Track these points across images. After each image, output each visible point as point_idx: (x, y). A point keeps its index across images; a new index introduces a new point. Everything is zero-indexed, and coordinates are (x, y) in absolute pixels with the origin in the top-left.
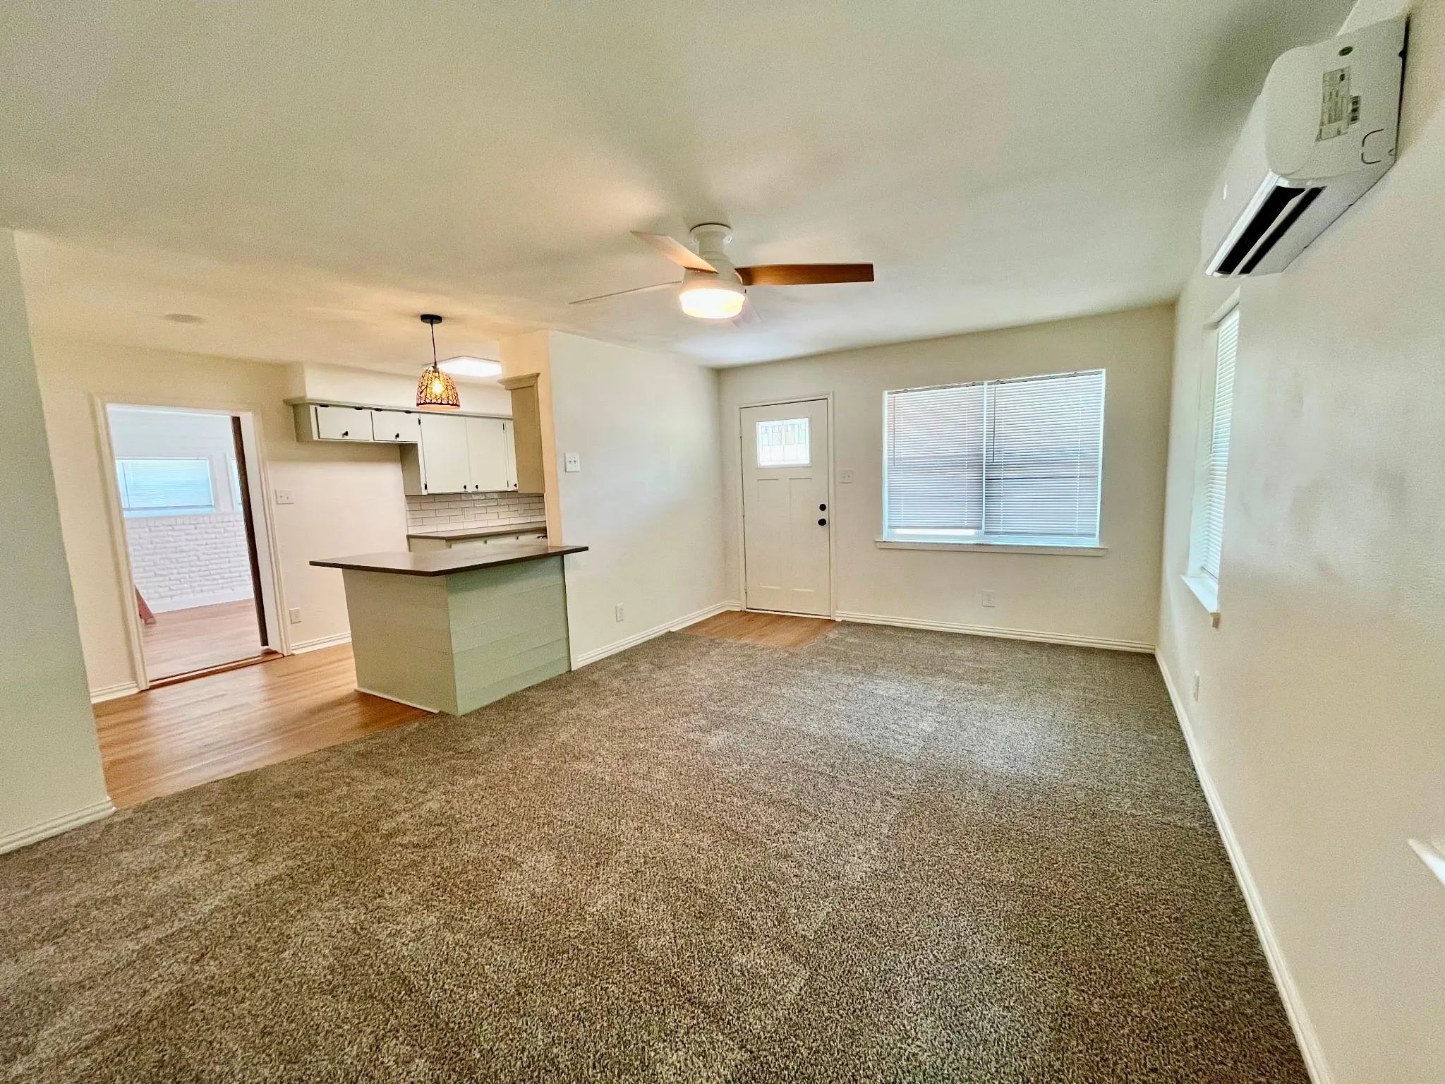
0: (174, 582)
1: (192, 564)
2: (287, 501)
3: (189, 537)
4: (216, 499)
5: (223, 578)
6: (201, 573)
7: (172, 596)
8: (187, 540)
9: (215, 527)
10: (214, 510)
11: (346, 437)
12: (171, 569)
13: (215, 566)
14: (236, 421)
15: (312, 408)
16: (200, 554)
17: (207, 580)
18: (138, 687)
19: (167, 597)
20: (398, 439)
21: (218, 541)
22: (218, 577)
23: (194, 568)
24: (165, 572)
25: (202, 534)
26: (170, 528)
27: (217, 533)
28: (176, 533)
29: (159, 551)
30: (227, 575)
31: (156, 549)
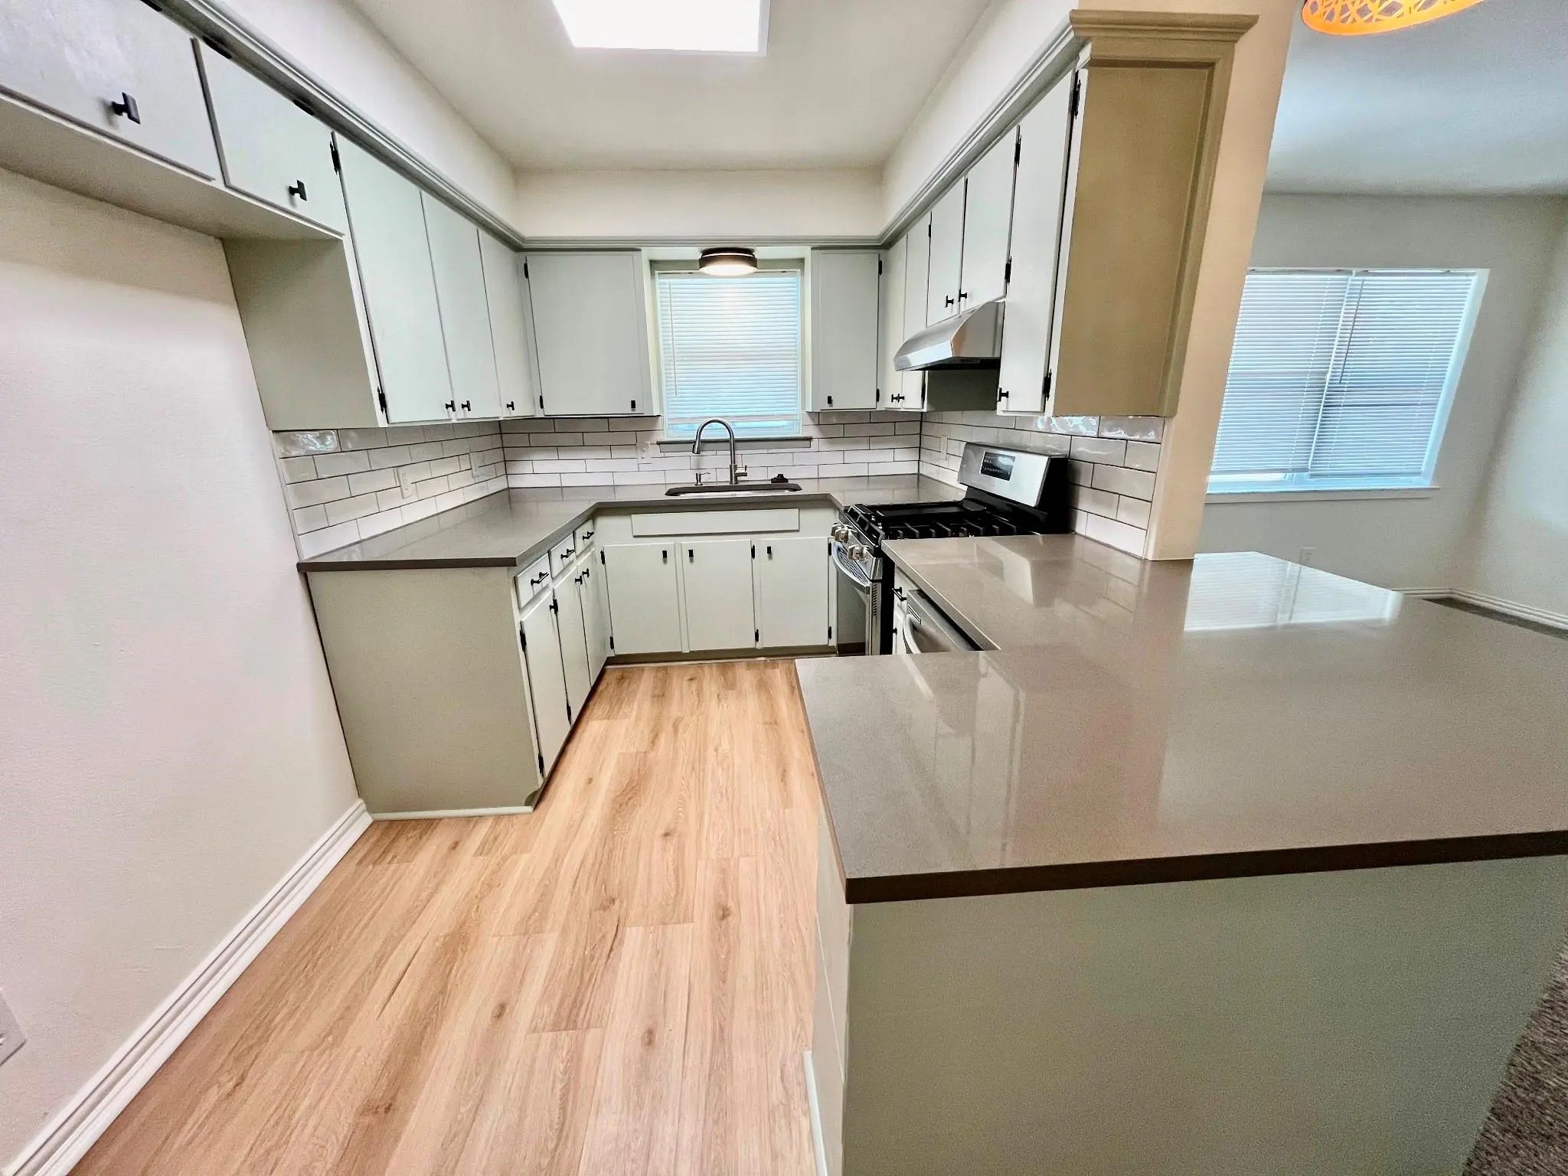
20: (301, 206)
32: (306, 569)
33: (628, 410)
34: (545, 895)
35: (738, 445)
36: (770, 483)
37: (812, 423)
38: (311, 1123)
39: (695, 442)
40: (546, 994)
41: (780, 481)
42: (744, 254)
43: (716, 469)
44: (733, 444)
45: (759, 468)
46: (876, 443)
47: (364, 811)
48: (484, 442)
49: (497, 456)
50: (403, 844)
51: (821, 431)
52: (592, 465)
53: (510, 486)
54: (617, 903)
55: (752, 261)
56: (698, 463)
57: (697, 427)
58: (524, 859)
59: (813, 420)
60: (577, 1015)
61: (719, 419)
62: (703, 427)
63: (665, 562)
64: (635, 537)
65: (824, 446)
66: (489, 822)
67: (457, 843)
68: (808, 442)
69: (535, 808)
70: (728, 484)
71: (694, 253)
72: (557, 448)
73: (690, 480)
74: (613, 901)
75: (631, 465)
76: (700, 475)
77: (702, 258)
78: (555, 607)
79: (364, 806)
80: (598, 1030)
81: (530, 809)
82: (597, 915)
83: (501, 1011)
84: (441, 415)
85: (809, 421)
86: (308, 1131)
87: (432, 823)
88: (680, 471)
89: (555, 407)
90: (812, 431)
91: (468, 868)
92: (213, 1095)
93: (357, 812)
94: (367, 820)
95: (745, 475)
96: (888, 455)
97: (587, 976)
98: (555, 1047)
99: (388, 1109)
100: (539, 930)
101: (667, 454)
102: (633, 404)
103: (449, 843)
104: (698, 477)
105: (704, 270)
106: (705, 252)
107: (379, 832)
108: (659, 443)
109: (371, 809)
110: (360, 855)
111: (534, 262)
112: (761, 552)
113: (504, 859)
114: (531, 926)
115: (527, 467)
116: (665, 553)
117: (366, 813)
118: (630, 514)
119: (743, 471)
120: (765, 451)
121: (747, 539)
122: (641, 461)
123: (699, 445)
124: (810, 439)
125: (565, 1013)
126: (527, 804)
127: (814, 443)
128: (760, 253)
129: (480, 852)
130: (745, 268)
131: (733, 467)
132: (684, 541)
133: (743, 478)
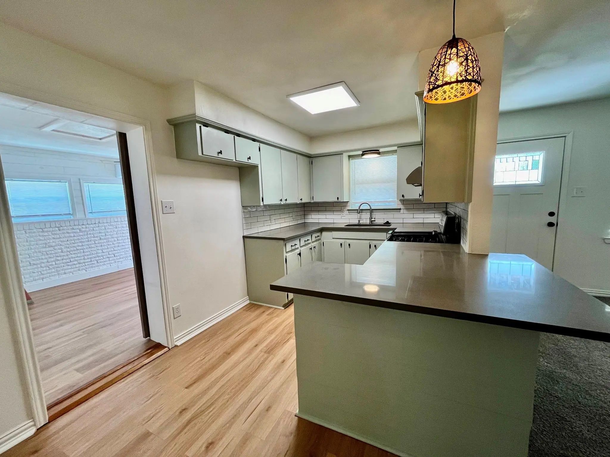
1: (58, 255)
2: (170, 211)
3: (55, 236)
4: (74, 209)
5: (79, 263)
6: (64, 261)
7: (43, 279)
8: (54, 238)
9: (73, 229)
10: (72, 217)
11: (220, 155)
12: (42, 259)
13: (73, 256)
14: (123, 138)
15: (198, 126)
16: (63, 247)
17: (68, 265)
18: (35, 425)
20: (250, 161)
21: (75, 238)
22: (75, 262)
23: (59, 258)
24: (38, 262)
25: (64, 233)
26: (41, 230)
27: (75, 232)
28: (46, 234)
29: (32, 247)
30: (82, 261)
31: (30, 245)
32: (244, 237)
33: (336, 200)
34: (276, 328)
35: (374, 211)
36: (383, 224)
37: (401, 203)
38: (216, 351)
39: (358, 210)
40: (266, 346)
41: (388, 224)
42: (376, 151)
43: (365, 219)
44: (371, 211)
45: (380, 219)
46: (426, 211)
47: (248, 300)
48: (299, 209)
49: (302, 213)
50: (253, 309)
51: (405, 206)
52: (328, 216)
53: (305, 222)
54: (292, 334)
55: (379, 153)
56: (360, 217)
57: (359, 205)
58: (277, 319)
59: (401, 202)
60: (271, 352)
61: (367, 203)
62: (361, 205)
63: (341, 247)
64: (333, 238)
65: (405, 211)
66: (273, 309)
67: (264, 312)
68: (399, 210)
69: (285, 309)
70: (369, 224)
71: (361, 153)
72: (319, 211)
73: (356, 222)
74: (291, 333)
75: (339, 217)
76: (360, 220)
77: (362, 154)
78: (300, 254)
79: (248, 298)
80: (273, 356)
81: (283, 308)
82: (286, 335)
83: (256, 346)
84: (279, 202)
85: (400, 203)
86: (215, 352)
87: (261, 306)
88: (353, 219)
89: (317, 199)
90: (401, 206)
91: (264, 317)
92: (204, 341)
93: (246, 299)
94: (248, 302)
95: (375, 221)
96: (432, 216)
97: (277, 346)
98: (263, 356)
99: (229, 354)
100: (272, 334)
101: (350, 214)
102: (338, 198)
103: (262, 311)
104: (359, 221)
105: (363, 157)
106: (363, 152)
107: (250, 305)
108: (348, 210)
109: (250, 299)
110: (245, 309)
111: (314, 160)
112: (373, 246)
113: (272, 318)
114: (271, 332)
115: (310, 217)
116: (341, 244)
117: (249, 300)
118: (331, 231)
119: (374, 220)
120: (383, 213)
121: (368, 242)
122: (342, 215)
123: (360, 211)
124: (400, 209)
125: (268, 351)
126: (283, 307)
127: (402, 211)
128: (381, 150)
129: (267, 315)
130: (376, 155)
131: (371, 218)
132: (348, 241)
133: (374, 222)
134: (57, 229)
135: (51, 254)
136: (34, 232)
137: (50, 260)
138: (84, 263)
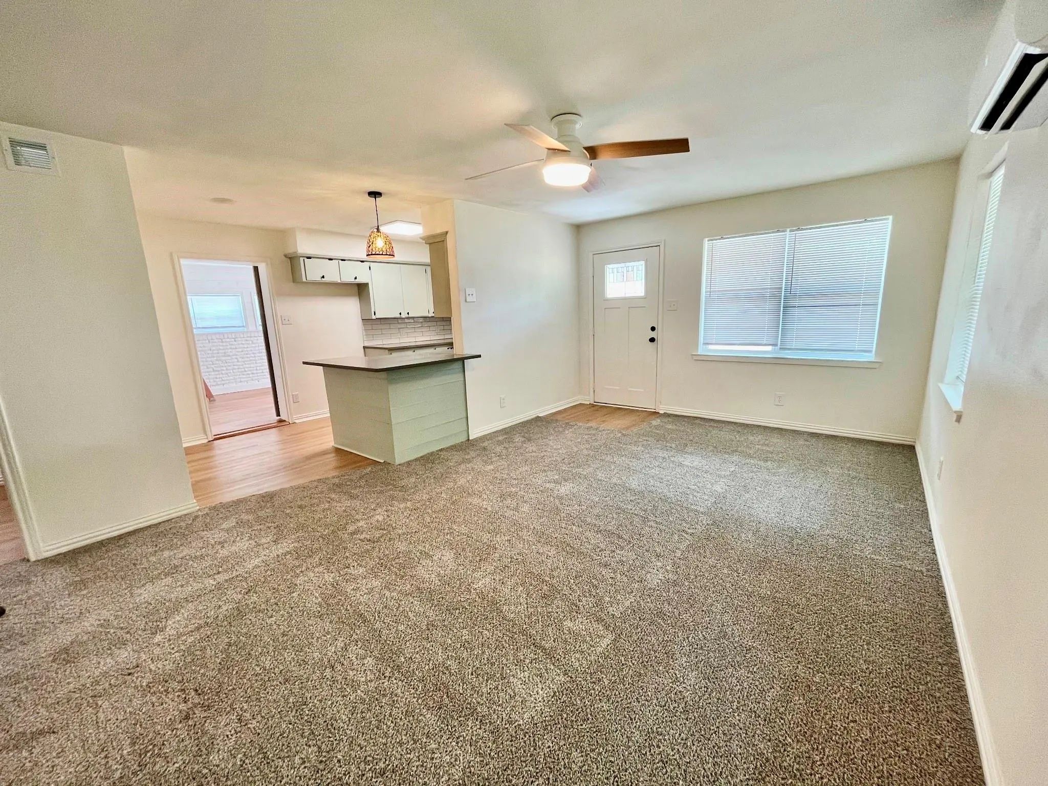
0: (224, 376)
1: (235, 364)
2: (288, 322)
3: (232, 347)
4: (247, 322)
5: (253, 374)
6: (240, 370)
7: (223, 385)
8: (231, 348)
9: (246, 340)
10: (245, 329)
11: (323, 279)
12: (222, 366)
13: (247, 366)
14: (256, 269)
15: (302, 259)
16: (238, 357)
17: (244, 375)
18: (207, 438)
19: (221, 384)
20: (356, 280)
21: (248, 349)
22: (250, 372)
23: (236, 367)
24: (219, 369)
25: (239, 344)
26: (220, 340)
27: (248, 344)
28: (224, 344)
29: (215, 355)
30: (255, 372)
31: (213, 353)
32: (365, 348)
84: (398, 316)
134: (233, 340)
135: (229, 362)
136: (215, 342)
137: (229, 368)
138: (257, 373)
